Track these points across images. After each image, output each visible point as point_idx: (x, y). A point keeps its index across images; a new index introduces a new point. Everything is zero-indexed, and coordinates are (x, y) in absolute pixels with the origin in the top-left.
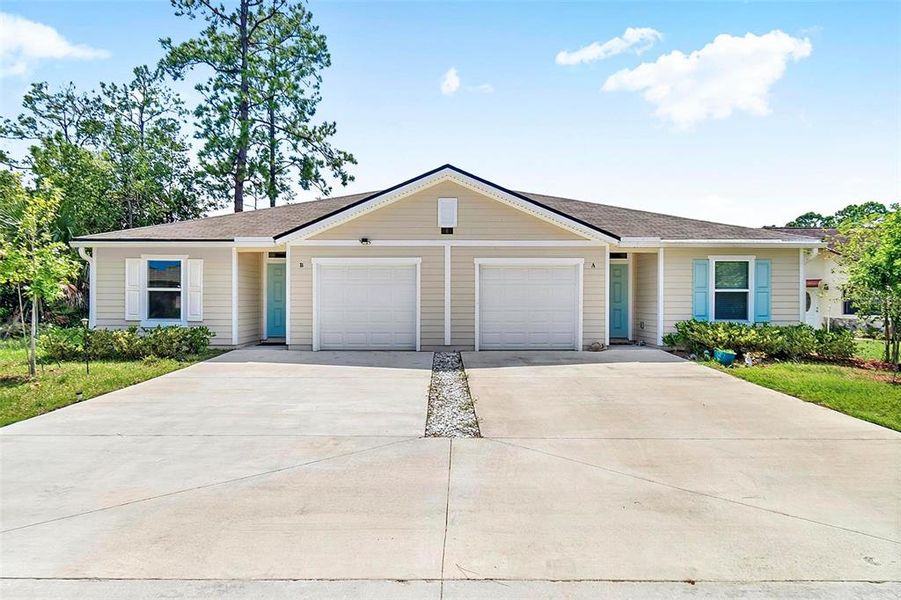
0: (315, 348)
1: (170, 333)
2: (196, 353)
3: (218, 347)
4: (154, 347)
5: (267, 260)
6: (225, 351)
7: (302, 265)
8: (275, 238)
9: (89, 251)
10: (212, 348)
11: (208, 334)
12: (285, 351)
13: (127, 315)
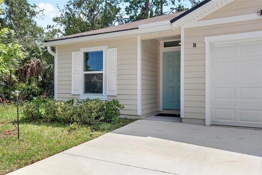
0: (208, 122)
1: (90, 105)
2: (110, 122)
3: (128, 117)
4: (79, 115)
5: (162, 50)
6: (132, 121)
7: (195, 45)
8: (172, 21)
9: (53, 49)
10: (122, 117)
11: (119, 106)
12: (179, 124)
13: (73, 91)
